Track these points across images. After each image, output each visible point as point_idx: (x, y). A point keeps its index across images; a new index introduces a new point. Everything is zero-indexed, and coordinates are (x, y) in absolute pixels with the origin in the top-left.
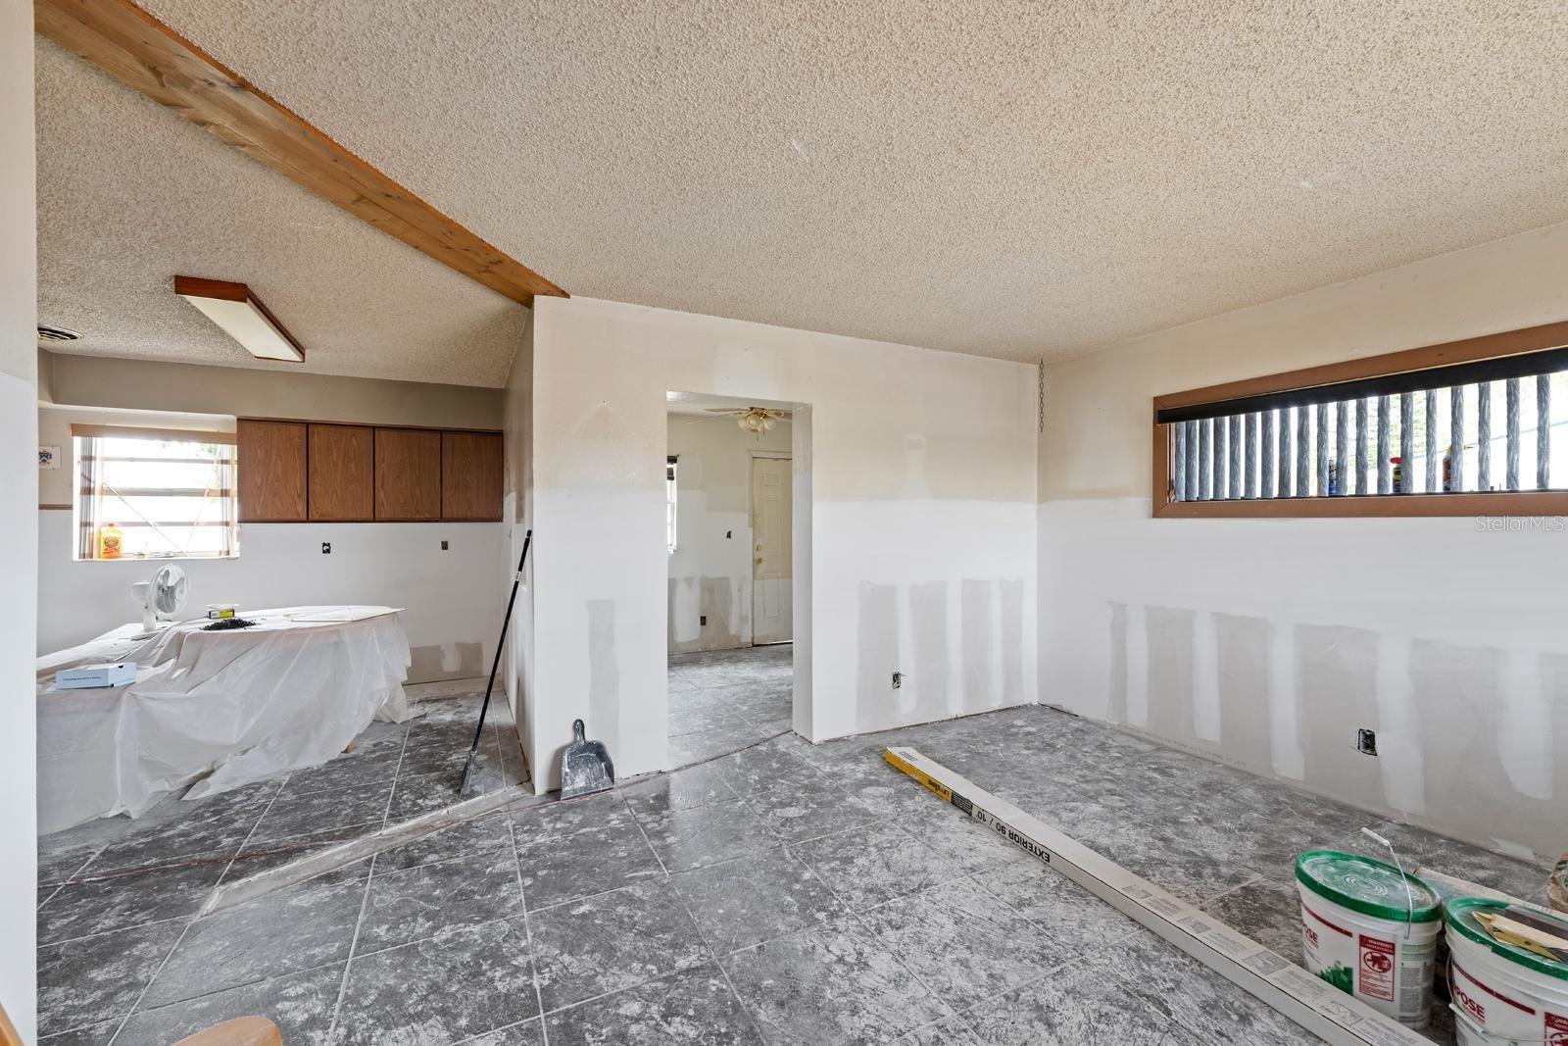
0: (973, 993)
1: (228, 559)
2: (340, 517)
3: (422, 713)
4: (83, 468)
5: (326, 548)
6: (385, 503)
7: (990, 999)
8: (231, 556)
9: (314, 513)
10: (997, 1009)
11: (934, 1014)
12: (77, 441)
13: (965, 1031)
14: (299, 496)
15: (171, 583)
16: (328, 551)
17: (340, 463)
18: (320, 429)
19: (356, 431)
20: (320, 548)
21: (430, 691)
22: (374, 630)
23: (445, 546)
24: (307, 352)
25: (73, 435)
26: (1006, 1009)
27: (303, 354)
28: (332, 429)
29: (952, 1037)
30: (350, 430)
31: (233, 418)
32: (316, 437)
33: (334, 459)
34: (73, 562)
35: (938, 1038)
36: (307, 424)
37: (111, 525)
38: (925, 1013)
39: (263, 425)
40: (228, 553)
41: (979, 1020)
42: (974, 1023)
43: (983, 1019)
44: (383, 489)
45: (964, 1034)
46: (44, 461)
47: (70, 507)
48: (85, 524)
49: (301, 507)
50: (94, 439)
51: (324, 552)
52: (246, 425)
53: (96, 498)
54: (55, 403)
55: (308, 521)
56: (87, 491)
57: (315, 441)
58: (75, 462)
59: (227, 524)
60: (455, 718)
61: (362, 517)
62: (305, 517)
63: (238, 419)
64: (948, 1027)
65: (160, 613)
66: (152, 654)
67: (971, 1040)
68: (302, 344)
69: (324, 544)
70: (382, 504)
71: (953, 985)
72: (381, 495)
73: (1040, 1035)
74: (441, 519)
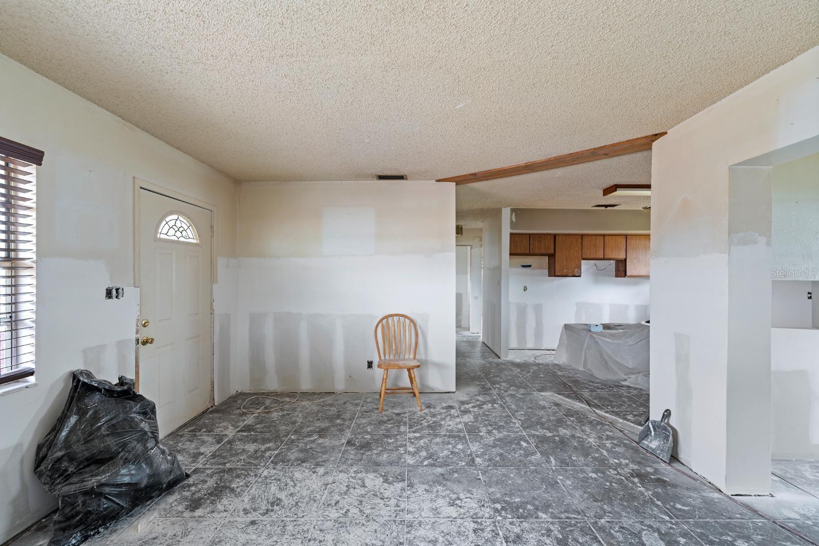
0: (412, 532)
7: (405, 537)
10: (398, 535)
11: (409, 512)
13: (396, 517)
26: (396, 538)
29: (396, 511)
35: (399, 506)
38: (413, 510)
41: (397, 524)
42: (397, 522)
43: (397, 526)
45: (395, 515)
64: (401, 513)
67: (391, 516)
71: (421, 528)
73: (375, 540)
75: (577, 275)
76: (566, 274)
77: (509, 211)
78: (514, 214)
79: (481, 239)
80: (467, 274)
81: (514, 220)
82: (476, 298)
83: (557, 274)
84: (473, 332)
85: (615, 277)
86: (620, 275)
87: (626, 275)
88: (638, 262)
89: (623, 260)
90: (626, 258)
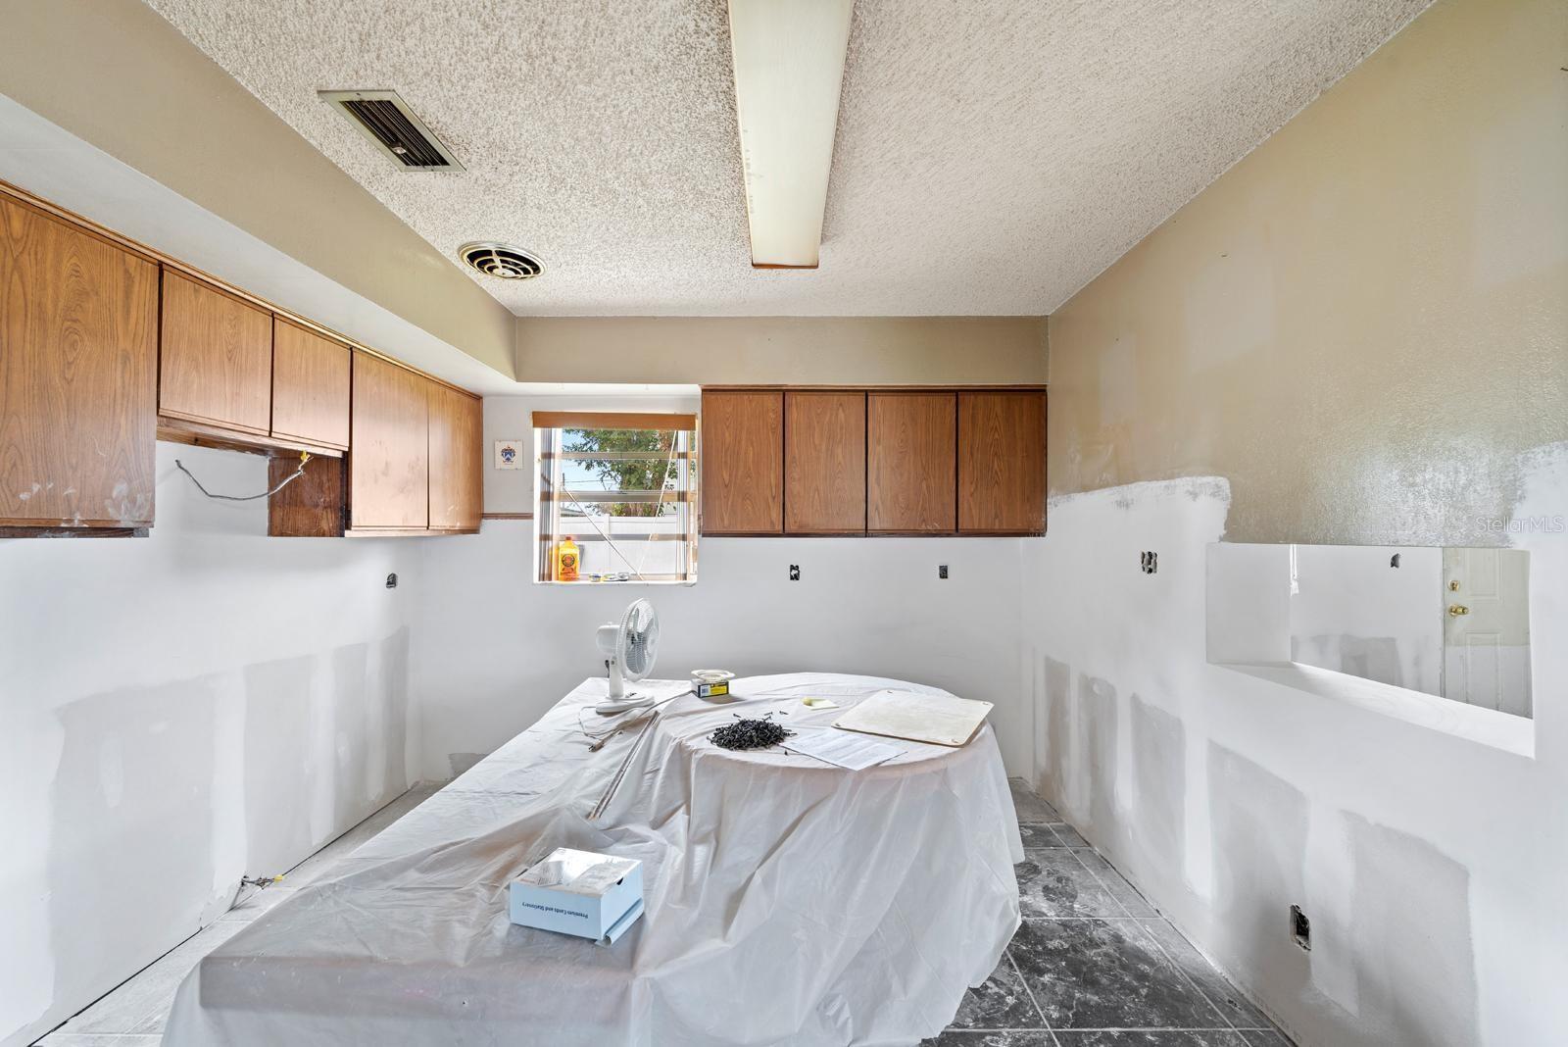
1: (686, 585)
2: (823, 529)
4: (543, 468)
5: (794, 572)
8: (688, 581)
9: (792, 522)
12: (538, 432)
14: (773, 498)
15: (640, 629)
16: (795, 577)
17: (825, 448)
18: (800, 398)
19: (844, 398)
20: (787, 573)
23: (944, 573)
25: (534, 426)
28: (813, 398)
30: (835, 398)
31: (695, 389)
32: (795, 410)
33: (817, 442)
34: (533, 584)
36: (783, 392)
37: (568, 539)
39: (732, 397)
40: (685, 577)
44: (879, 484)
46: (508, 459)
47: (530, 516)
48: (545, 538)
49: (776, 514)
50: (553, 429)
51: (792, 578)
52: (713, 397)
53: (555, 506)
54: (518, 380)
55: (784, 534)
56: (547, 497)
57: (794, 415)
58: (536, 460)
59: (684, 538)
61: (851, 529)
62: (779, 528)
63: (703, 390)
65: (629, 672)
69: (792, 568)
72: (875, 494)
74: (955, 533)
75: (129, 526)
85: (271, 533)
86: (302, 520)
87: (345, 521)
88: (385, 474)
89: (339, 455)
90: (350, 447)
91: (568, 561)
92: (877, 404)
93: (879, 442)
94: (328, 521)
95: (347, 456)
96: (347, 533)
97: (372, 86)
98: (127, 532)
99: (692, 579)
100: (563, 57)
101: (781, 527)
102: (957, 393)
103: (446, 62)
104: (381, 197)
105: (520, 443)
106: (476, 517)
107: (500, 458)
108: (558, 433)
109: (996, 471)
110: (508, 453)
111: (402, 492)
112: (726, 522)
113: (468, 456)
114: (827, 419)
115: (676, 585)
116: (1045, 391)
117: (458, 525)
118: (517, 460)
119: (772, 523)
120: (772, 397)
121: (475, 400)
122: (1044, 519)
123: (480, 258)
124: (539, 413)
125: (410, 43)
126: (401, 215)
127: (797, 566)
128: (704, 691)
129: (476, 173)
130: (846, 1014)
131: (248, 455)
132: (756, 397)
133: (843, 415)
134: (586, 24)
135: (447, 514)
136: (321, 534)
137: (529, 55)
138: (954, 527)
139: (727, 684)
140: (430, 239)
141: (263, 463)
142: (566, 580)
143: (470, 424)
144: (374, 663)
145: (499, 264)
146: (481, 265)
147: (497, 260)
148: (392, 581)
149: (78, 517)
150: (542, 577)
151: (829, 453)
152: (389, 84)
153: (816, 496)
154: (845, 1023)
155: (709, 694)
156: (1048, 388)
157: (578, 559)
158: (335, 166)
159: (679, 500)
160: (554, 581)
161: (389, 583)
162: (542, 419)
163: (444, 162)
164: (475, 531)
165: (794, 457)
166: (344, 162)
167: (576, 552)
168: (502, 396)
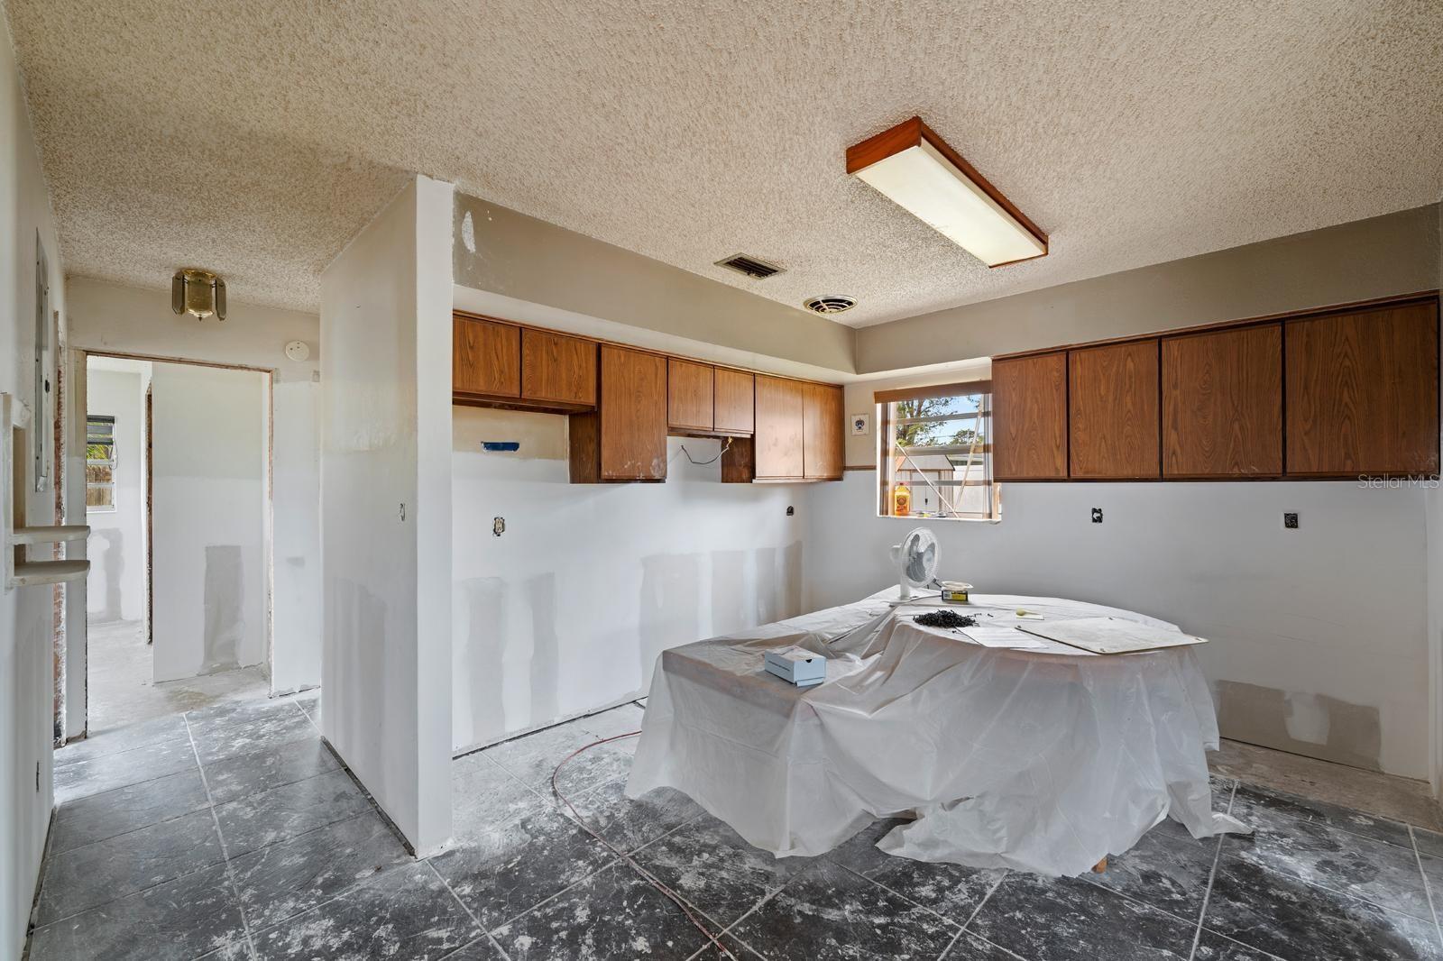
1: (991, 523)
2: (1111, 474)
3: (1241, 827)
4: (883, 432)
5: (1096, 515)
6: (1178, 451)
8: (994, 519)
9: (1077, 468)
12: (879, 406)
14: (1058, 447)
15: (920, 548)
16: (1099, 520)
17: (1111, 399)
18: (1084, 354)
19: (1133, 348)
20: (1089, 516)
21: (1263, 773)
22: (1139, 676)
23: (1292, 521)
24: (1052, 239)
25: (876, 402)
27: (1045, 243)
28: (1099, 352)
30: (1123, 349)
31: (987, 360)
32: (1078, 363)
33: (1103, 392)
34: (875, 517)
36: (1067, 352)
37: (902, 484)
39: (1018, 362)
40: (990, 516)
44: (1176, 429)
46: (860, 427)
47: (874, 468)
48: (884, 484)
49: (1061, 462)
50: (889, 403)
51: (1094, 521)
52: (1000, 365)
53: (891, 459)
54: (857, 374)
55: (1069, 479)
56: (885, 453)
57: (1078, 371)
58: (878, 426)
59: (984, 483)
60: (1322, 881)
61: (1144, 474)
62: (1064, 474)
63: (993, 360)
65: (911, 581)
66: (866, 640)
68: (1043, 228)
69: (1094, 511)
70: (1174, 453)
72: (1171, 438)
74: (1285, 476)
75: (657, 477)
76: (627, 475)
77: (448, 206)
78: (468, 219)
79: (314, 353)
80: (260, 477)
81: (471, 246)
82: (297, 562)
83: (605, 474)
84: (285, 689)
85: (723, 482)
86: (735, 475)
87: (753, 475)
88: (775, 445)
89: (749, 436)
90: (754, 432)
91: (902, 501)
92: (1172, 349)
93: (1175, 387)
94: (745, 475)
95: (753, 436)
96: (754, 481)
97: (732, 253)
98: (658, 481)
99: (997, 518)
100: (804, 215)
101: (1066, 474)
102: (1282, 322)
103: (756, 236)
104: (756, 293)
105: (867, 416)
106: (839, 469)
107: (855, 428)
108: (893, 406)
109: (1346, 404)
110: (860, 423)
111: (786, 454)
112: (1014, 469)
113: (833, 429)
114: (1114, 370)
115: (983, 522)
116: (1437, 297)
117: (825, 475)
118: (865, 428)
119: (1056, 469)
120: (1055, 358)
121: (839, 388)
122: (1434, 458)
123: (815, 305)
124: (878, 393)
125: (739, 236)
126: (768, 297)
127: (1100, 510)
128: (947, 595)
129: (793, 270)
130: (1003, 832)
131: (711, 439)
132: (1040, 360)
133: (1132, 364)
134: (806, 201)
135: (817, 468)
136: (743, 481)
137: (788, 221)
138: (1280, 471)
139: (966, 594)
140: (787, 303)
141: (719, 443)
142: (900, 515)
143: (833, 406)
144: (779, 560)
145: (827, 307)
146: (817, 309)
147: (824, 305)
148: (790, 511)
149: (642, 475)
150: (882, 513)
151: (1117, 401)
152: (739, 251)
153: (1103, 443)
154: (1001, 839)
155: (951, 598)
156: (1441, 293)
157: (908, 500)
158: (730, 287)
159: (984, 451)
160: (890, 515)
161: (788, 512)
162: (883, 397)
163: (775, 271)
164: (840, 479)
165: (1079, 410)
166: (734, 284)
167: (905, 493)
168: (853, 383)
